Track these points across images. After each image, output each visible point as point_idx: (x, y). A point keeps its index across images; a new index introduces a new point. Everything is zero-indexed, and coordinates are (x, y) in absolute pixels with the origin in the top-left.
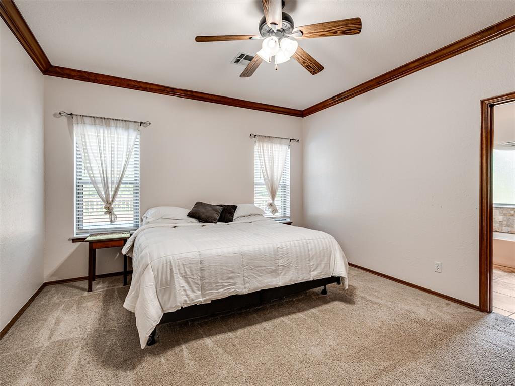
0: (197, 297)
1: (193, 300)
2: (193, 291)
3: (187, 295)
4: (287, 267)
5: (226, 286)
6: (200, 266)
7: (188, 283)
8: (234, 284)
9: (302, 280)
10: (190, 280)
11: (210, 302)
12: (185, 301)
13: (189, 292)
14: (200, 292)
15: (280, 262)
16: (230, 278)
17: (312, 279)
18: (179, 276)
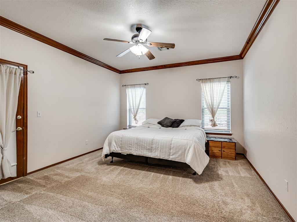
0: (119, 150)
1: (117, 151)
2: (117, 148)
3: (115, 148)
4: (156, 149)
5: (128, 150)
6: (121, 139)
7: (116, 144)
8: (131, 150)
9: (163, 158)
10: (117, 143)
11: (126, 154)
12: (114, 150)
13: (116, 148)
14: (120, 149)
15: (154, 146)
16: (130, 147)
17: (170, 159)
18: (114, 141)
